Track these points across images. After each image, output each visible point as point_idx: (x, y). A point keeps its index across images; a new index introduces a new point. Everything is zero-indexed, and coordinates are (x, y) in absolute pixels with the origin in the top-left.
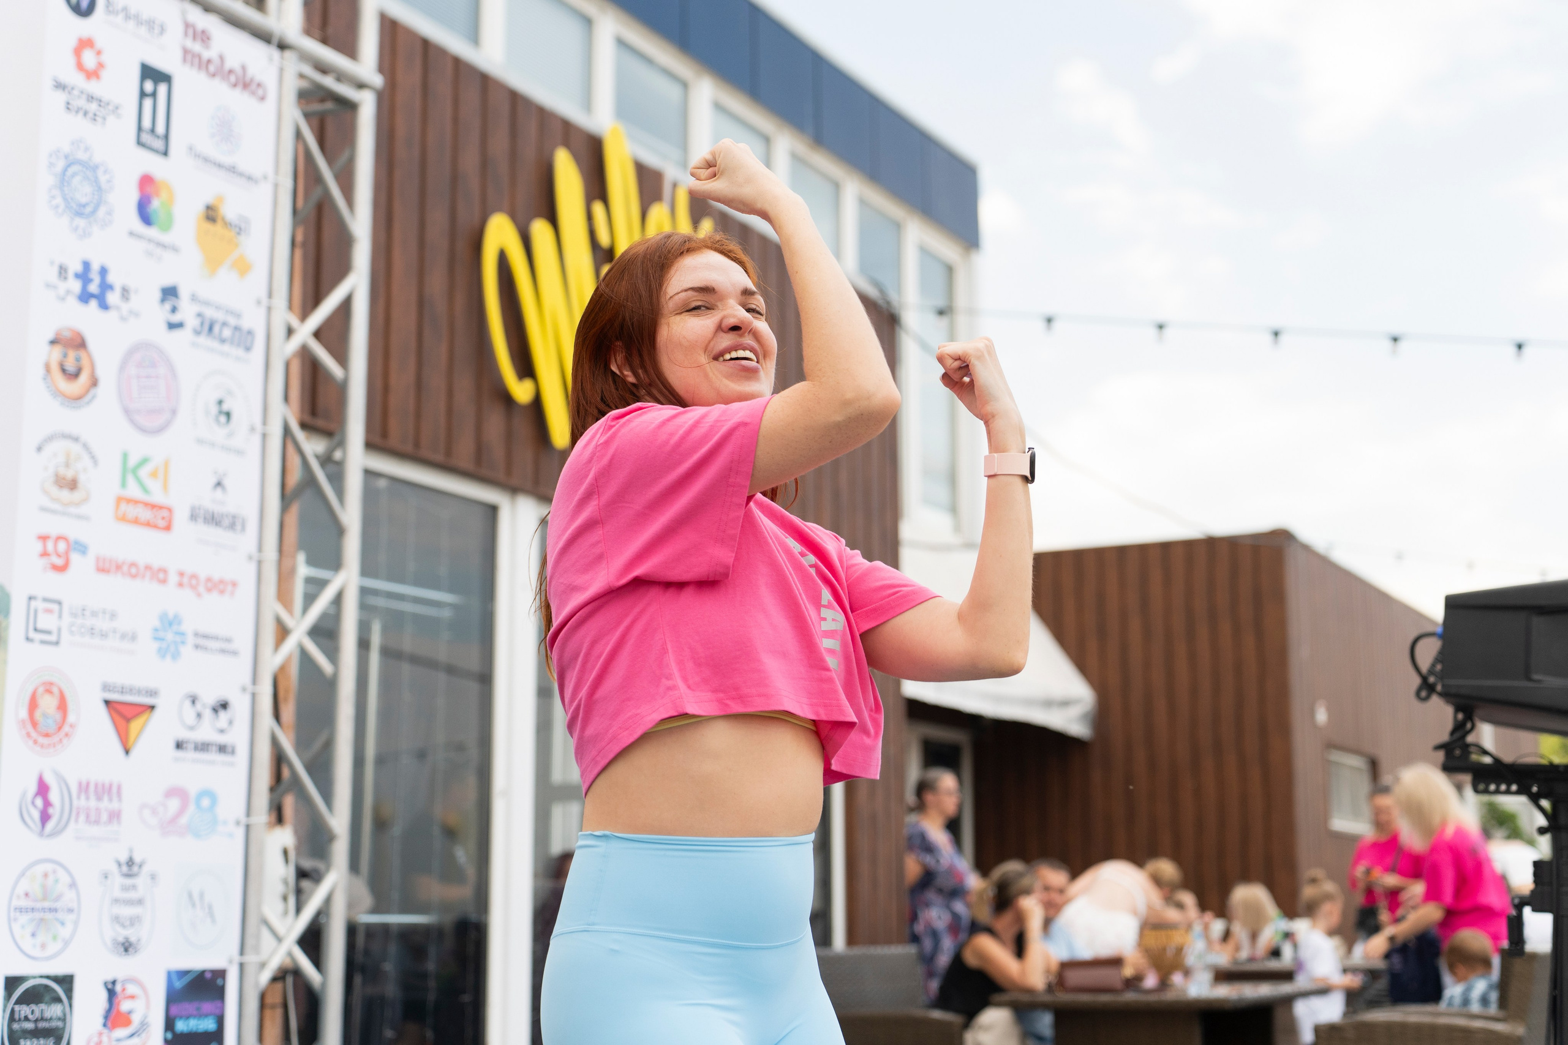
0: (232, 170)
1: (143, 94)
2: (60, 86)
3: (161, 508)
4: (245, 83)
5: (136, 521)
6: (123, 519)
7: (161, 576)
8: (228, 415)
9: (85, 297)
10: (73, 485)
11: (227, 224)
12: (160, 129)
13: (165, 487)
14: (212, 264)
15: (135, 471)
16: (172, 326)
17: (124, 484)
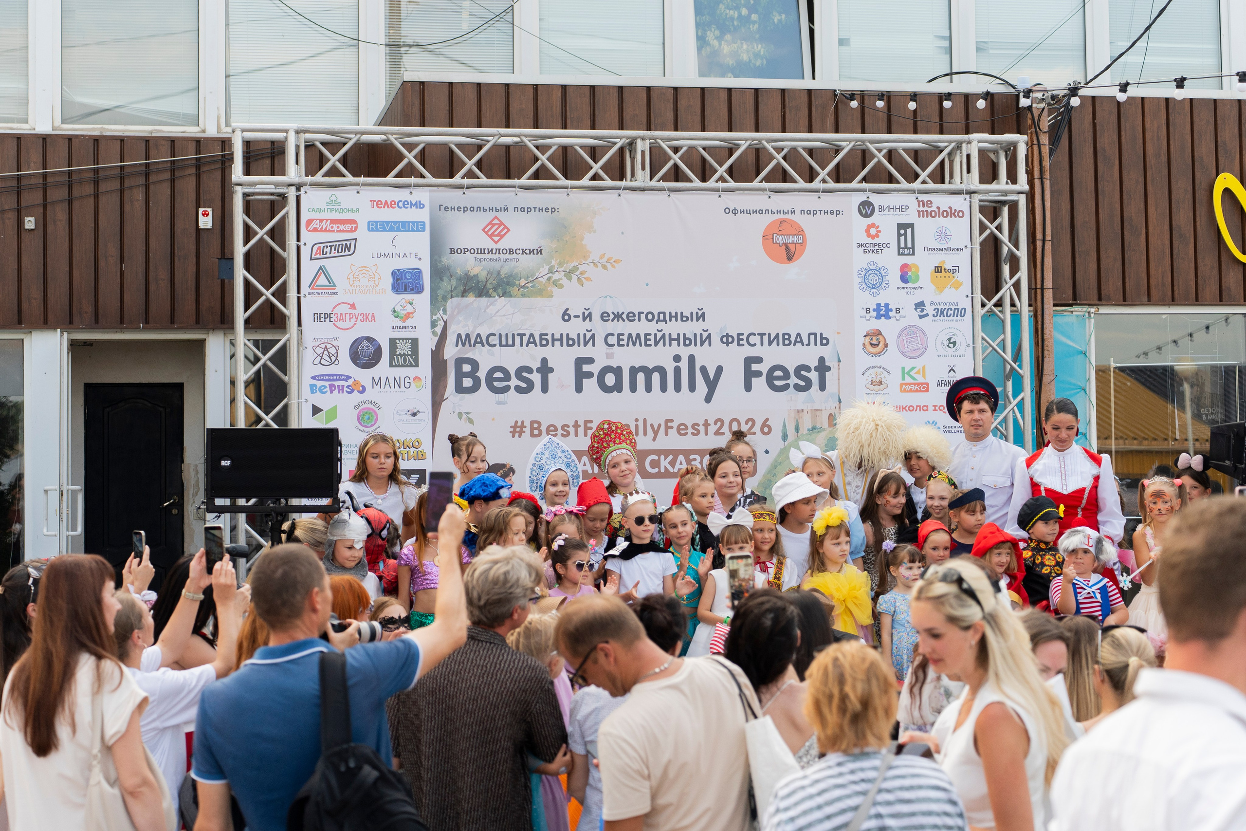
0: (949, 249)
1: (899, 235)
2: (860, 245)
3: (922, 384)
4: (952, 213)
5: (911, 391)
6: (905, 391)
7: (925, 408)
8: (954, 343)
9: (878, 317)
10: (880, 383)
11: (949, 271)
12: (909, 245)
13: (924, 376)
14: (940, 289)
15: (908, 373)
16: (921, 317)
17: (903, 379)
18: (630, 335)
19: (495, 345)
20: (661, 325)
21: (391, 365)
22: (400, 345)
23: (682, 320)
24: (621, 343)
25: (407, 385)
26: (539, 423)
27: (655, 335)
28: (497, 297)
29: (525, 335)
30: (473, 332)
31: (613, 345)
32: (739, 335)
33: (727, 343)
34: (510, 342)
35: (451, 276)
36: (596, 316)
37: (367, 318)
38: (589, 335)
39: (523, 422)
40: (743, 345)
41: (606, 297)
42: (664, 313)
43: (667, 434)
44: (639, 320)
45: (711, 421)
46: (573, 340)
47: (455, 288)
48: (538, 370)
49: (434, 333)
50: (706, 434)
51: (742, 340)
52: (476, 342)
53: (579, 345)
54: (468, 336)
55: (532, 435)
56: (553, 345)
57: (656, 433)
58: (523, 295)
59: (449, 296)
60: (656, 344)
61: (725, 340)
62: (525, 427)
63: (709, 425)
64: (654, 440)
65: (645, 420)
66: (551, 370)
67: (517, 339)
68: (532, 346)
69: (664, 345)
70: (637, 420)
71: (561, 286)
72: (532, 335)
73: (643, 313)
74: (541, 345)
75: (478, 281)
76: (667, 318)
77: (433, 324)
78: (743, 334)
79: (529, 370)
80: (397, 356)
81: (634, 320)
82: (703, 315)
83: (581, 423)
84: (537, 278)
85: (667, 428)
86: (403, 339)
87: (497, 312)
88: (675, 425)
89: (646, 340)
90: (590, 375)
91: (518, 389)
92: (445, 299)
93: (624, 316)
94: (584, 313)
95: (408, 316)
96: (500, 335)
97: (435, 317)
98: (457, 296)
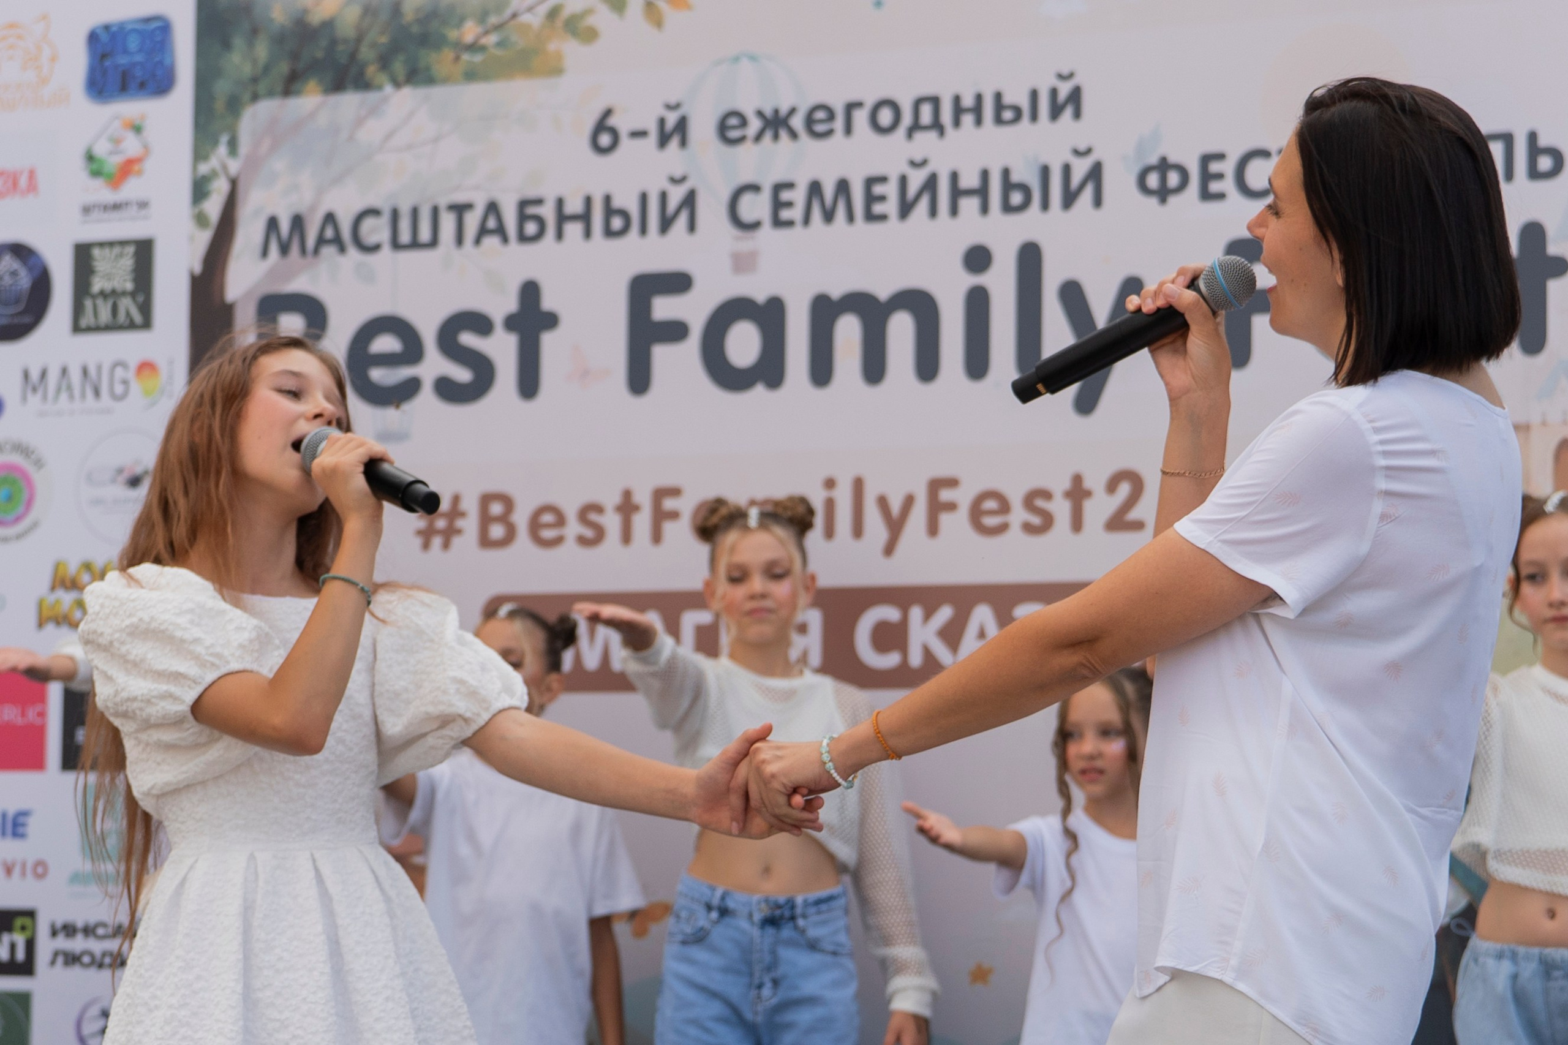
18: (815, 188)
19: (376, 248)
20: (926, 141)
21: (77, 328)
22: (102, 261)
23: (999, 120)
24: (785, 214)
25: (119, 389)
26: (508, 502)
27: (903, 181)
28: (389, 89)
29: (469, 206)
30: (313, 208)
31: (755, 226)
32: (1206, 160)
33: (1163, 194)
34: (425, 235)
35: (255, 32)
36: (702, 129)
37: (15, 184)
38: (676, 195)
39: (456, 499)
40: (1221, 196)
41: (736, 59)
42: (935, 101)
43: (933, 529)
44: (848, 129)
45: (1095, 482)
46: (625, 215)
47: (267, 69)
48: (511, 323)
49: (201, 220)
50: (1077, 524)
51: (1220, 176)
52: (321, 241)
53: (643, 230)
54: (298, 222)
55: (486, 542)
56: (560, 235)
57: (895, 526)
58: (471, 75)
59: (247, 96)
60: (906, 209)
61: (1153, 180)
62: (462, 515)
63: (1088, 494)
64: (889, 549)
65: (858, 485)
66: (551, 321)
67: (448, 222)
68: (491, 242)
69: (933, 212)
70: (830, 484)
71: (590, 35)
72: (493, 208)
73: (859, 105)
74: (523, 238)
75: (334, 42)
76: (946, 116)
77: (200, 190)
78: (1220, 157)
79: (480, 324)
80: (94, 297)
81: (829, 133)
82: (1075, 96)
83: (643, 498)
84: (514, 16)
85: (937, 508)
86: (111, 244)
87: (389, 136)
88: (963, 496)
89: (871, 199)
90: (676, 331)
91: (447, 390)
92: (234, 106)
93: (797, 122)
94: (662, 122)
95: (128, 168)
96: (395, 215)
97: (204, 168)
98: (271, 94)
